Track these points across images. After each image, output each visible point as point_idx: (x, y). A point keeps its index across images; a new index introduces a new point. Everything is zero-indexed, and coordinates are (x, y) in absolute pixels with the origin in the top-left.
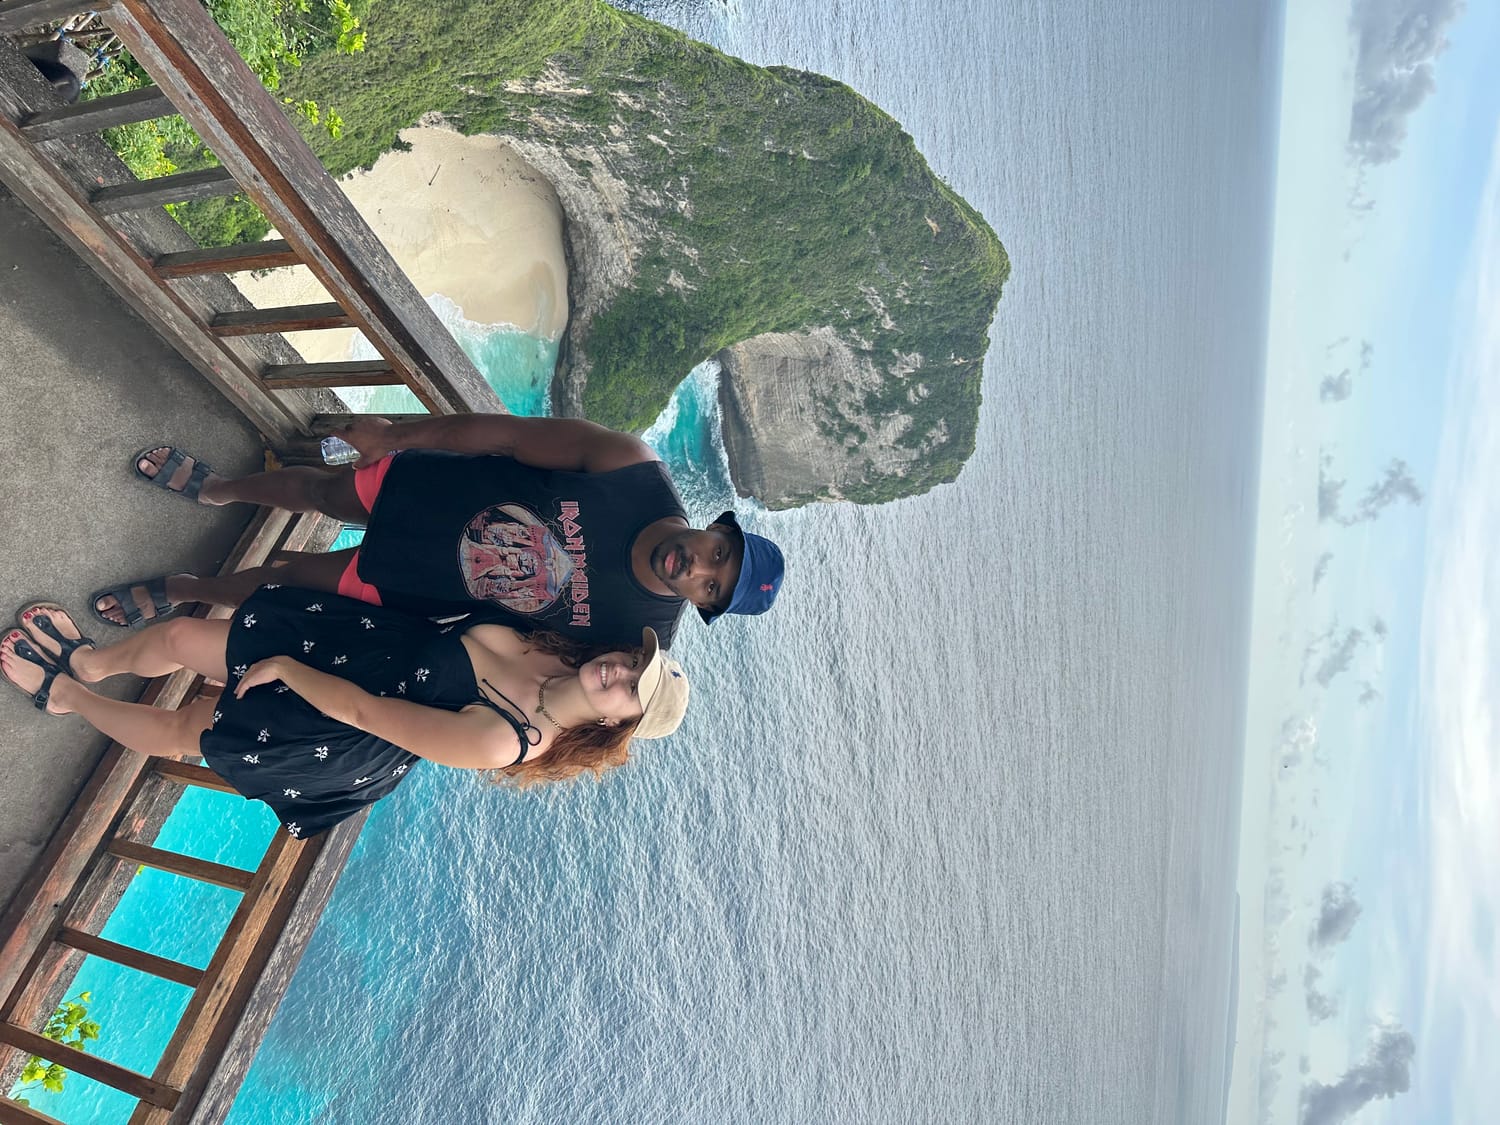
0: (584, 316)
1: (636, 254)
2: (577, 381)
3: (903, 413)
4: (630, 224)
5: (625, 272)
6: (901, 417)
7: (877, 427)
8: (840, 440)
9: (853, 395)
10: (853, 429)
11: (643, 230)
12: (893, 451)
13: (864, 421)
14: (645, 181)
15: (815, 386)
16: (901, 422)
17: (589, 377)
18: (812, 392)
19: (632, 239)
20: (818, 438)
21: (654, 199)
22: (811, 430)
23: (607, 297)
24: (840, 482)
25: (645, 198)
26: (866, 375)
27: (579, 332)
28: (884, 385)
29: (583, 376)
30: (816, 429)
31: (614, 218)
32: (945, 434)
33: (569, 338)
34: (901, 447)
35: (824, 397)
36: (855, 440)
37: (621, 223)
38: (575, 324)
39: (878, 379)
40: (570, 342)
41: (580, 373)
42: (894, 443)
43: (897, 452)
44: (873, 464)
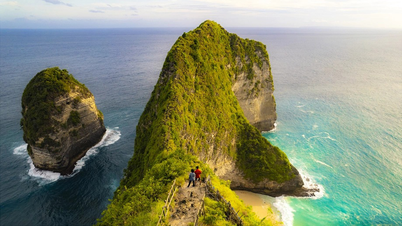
0: (244, 182)
1: (227, 159)
2: (273, 185)
3: (253, 66)
4: (218, 160)
5: (231, 164)
6: (254, 66)
7: (256, 77)
8: (259, 91)
9: (247, 84)
10: (256, 85)
11: (220, 155)
12: (263, 71)
13: (254, 81)
14: (207, 152)
15: (244, 98)
16: (255, 68)
17: (270, 180)
18: (246, 99)
19: (222, 160)
20: (259, 98)
21: (211, 148)
22: (256, 100)
23: (238, 172)
24: (271, 91)
25: (211, 153)
26: (241, 78)
27: (250, 184)
28: (245, 72)
29: (270, 183)
30: (256, 99)
31: (216, 168)
32: (258, 52)
33: (253, 189)
34: (262, 68)
35: (247, 95)
36: (260, 85)
37: (218, 164)
38: (247, 186)
39: (243, 74)
40: (255, 188)
41: (269, 184)
42: (261, 70)
43: (264, 70)
44: (266, 79)
